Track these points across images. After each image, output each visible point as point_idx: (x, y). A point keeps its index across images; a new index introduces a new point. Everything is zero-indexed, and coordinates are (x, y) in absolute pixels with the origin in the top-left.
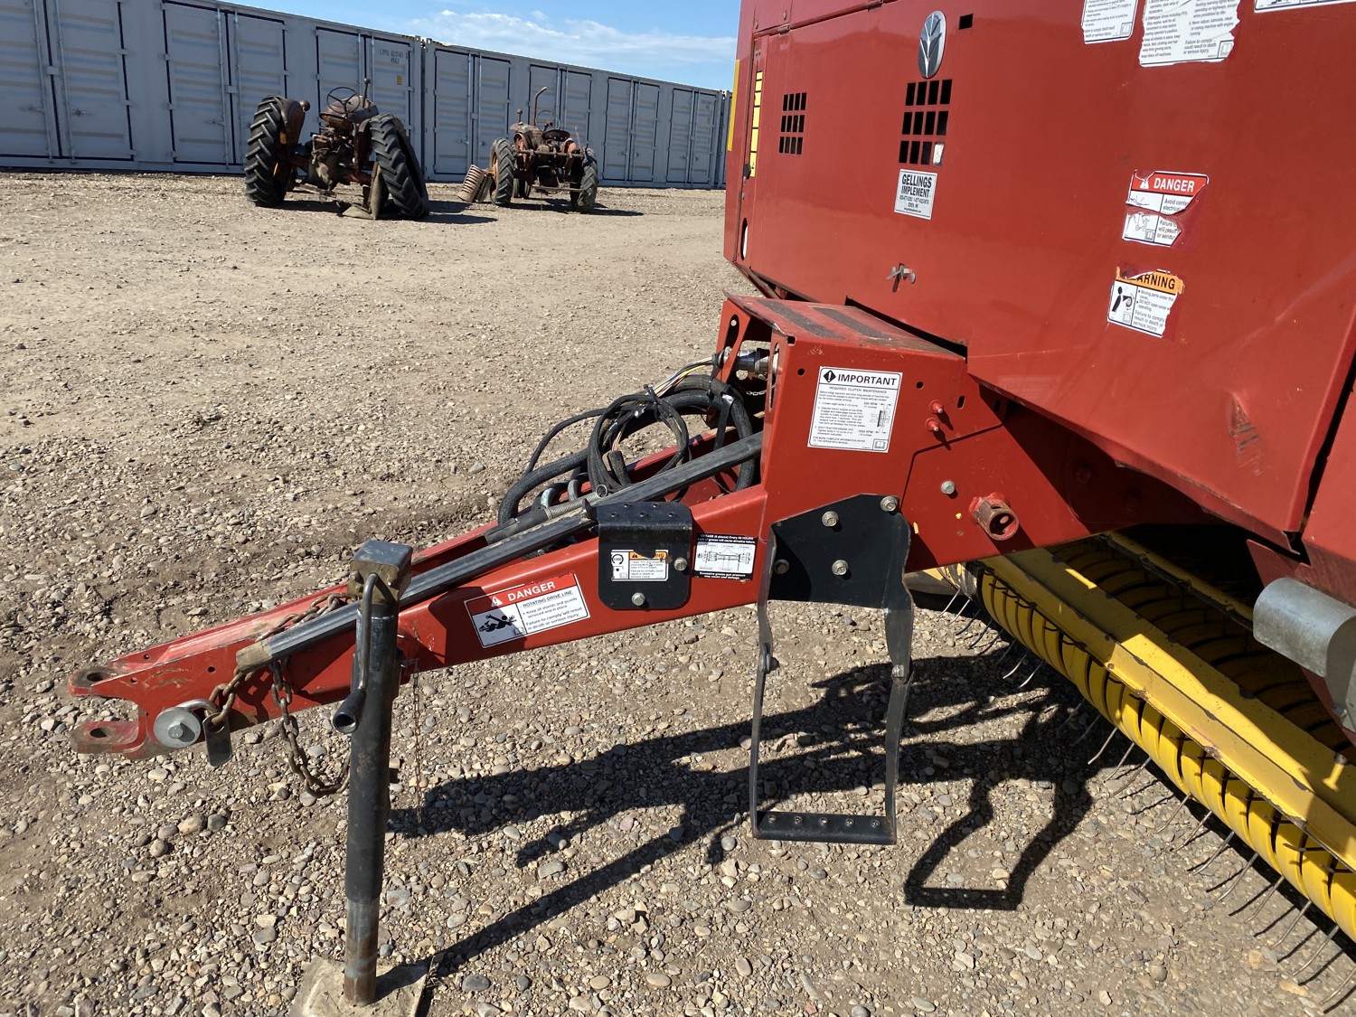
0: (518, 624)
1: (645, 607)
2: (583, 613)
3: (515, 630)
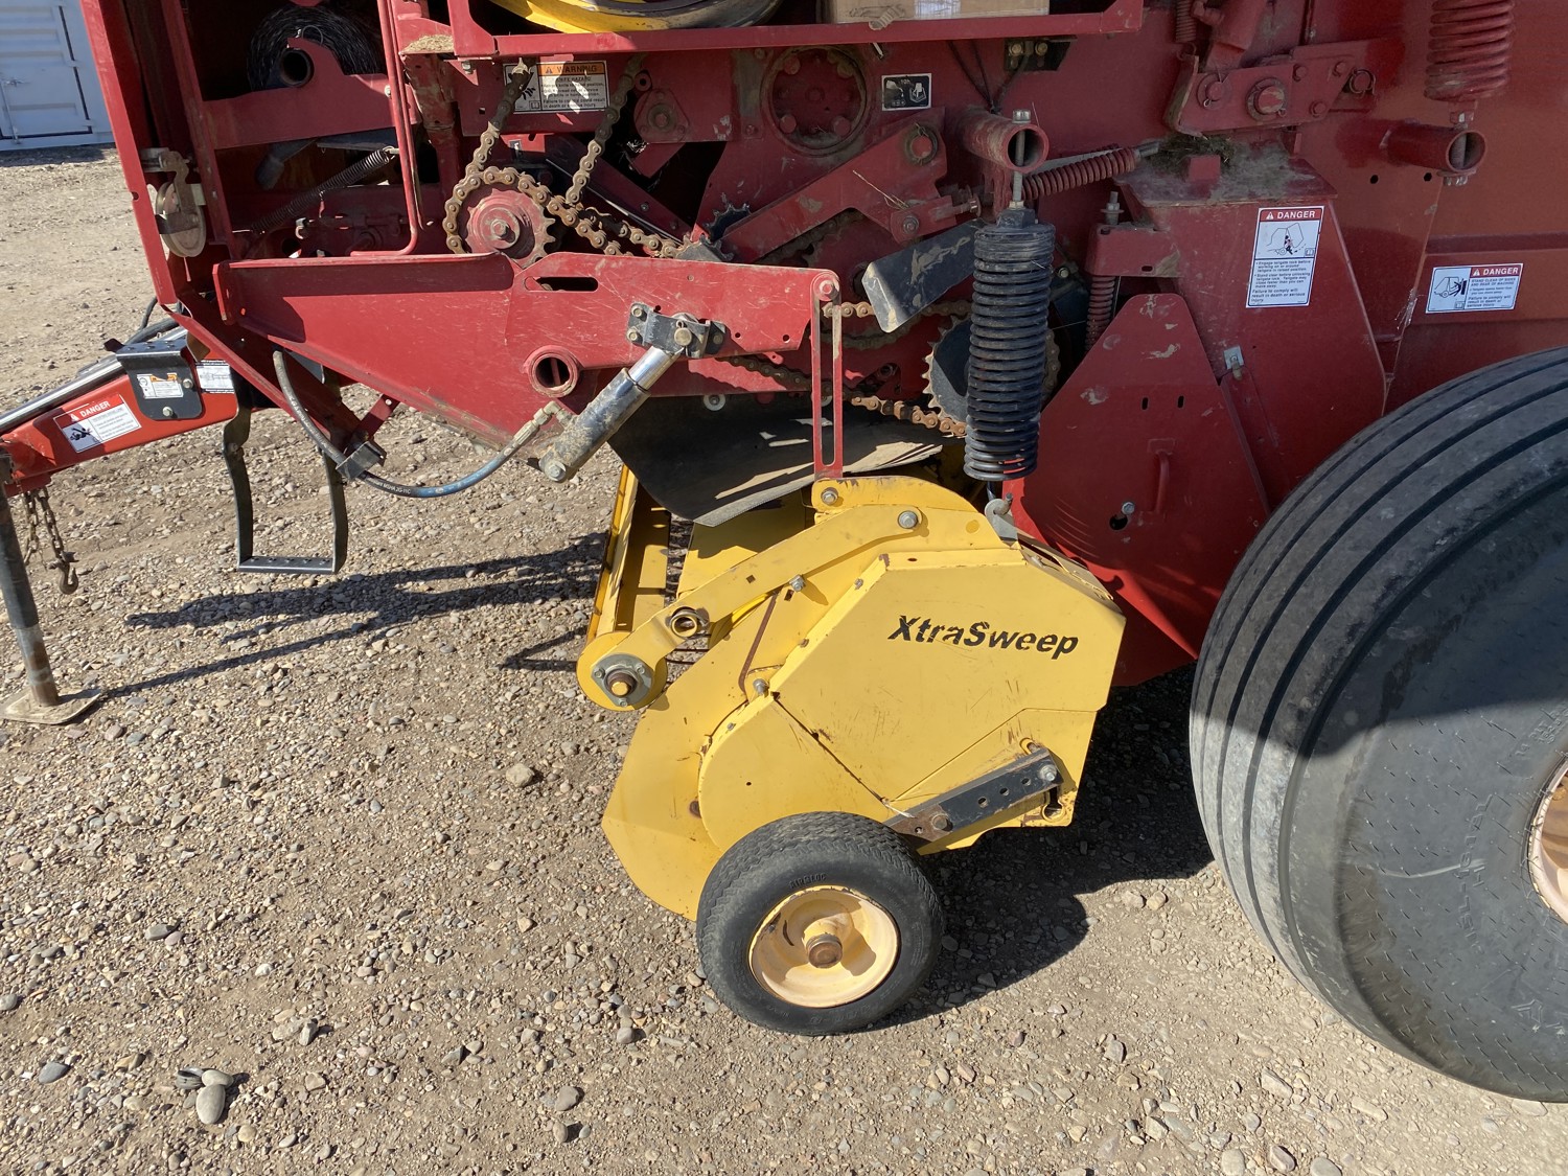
0: (93, 434)
1: (174, 417)
2: (135, 425)
3: (93, 438)
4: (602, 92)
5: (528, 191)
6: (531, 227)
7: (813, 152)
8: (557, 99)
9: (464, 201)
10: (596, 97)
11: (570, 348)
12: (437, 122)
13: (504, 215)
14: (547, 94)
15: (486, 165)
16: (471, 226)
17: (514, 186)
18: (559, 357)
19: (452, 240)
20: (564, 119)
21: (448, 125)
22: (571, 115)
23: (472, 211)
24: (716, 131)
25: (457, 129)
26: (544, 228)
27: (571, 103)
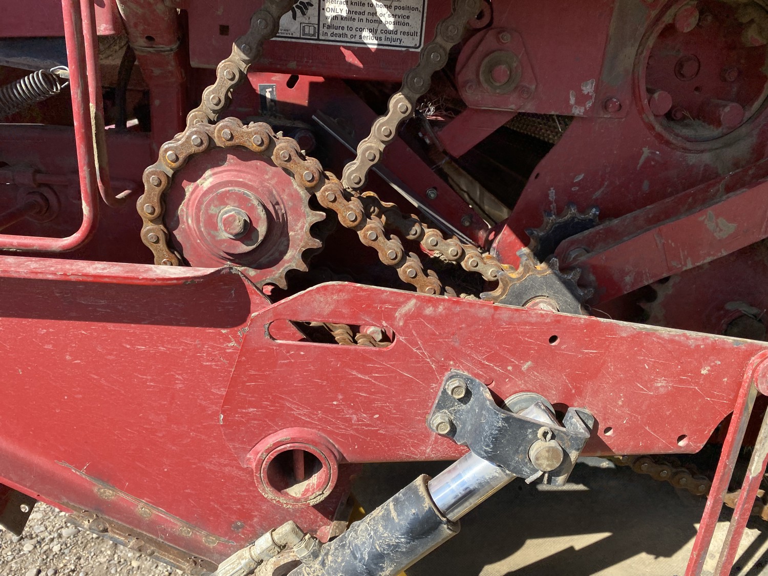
4: (416, 22)
5: (289, 165)
6: (285, 224)
7: (688, 145)
8: (344, 24)
9: (177, 172)
10: (406, 29)
11: (330, 433)
12: (150, 38)
13: (242, 201)
14: (329, 14)
15: (222, 114)
16: (186, 212)
17: (265, 155)
18: (311, 449)
19: (150, 232)
20: (351, 58)
21: (167, 47)
22: (362, 52)
23: (189, 188)
24: (572, 101)
25: (183, 54)
26: (307, 227)
27: (366, 33)
